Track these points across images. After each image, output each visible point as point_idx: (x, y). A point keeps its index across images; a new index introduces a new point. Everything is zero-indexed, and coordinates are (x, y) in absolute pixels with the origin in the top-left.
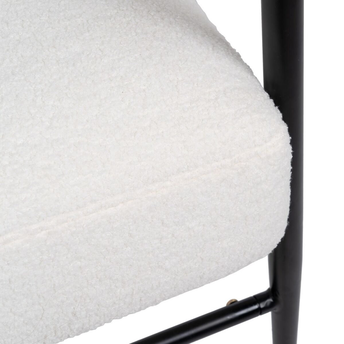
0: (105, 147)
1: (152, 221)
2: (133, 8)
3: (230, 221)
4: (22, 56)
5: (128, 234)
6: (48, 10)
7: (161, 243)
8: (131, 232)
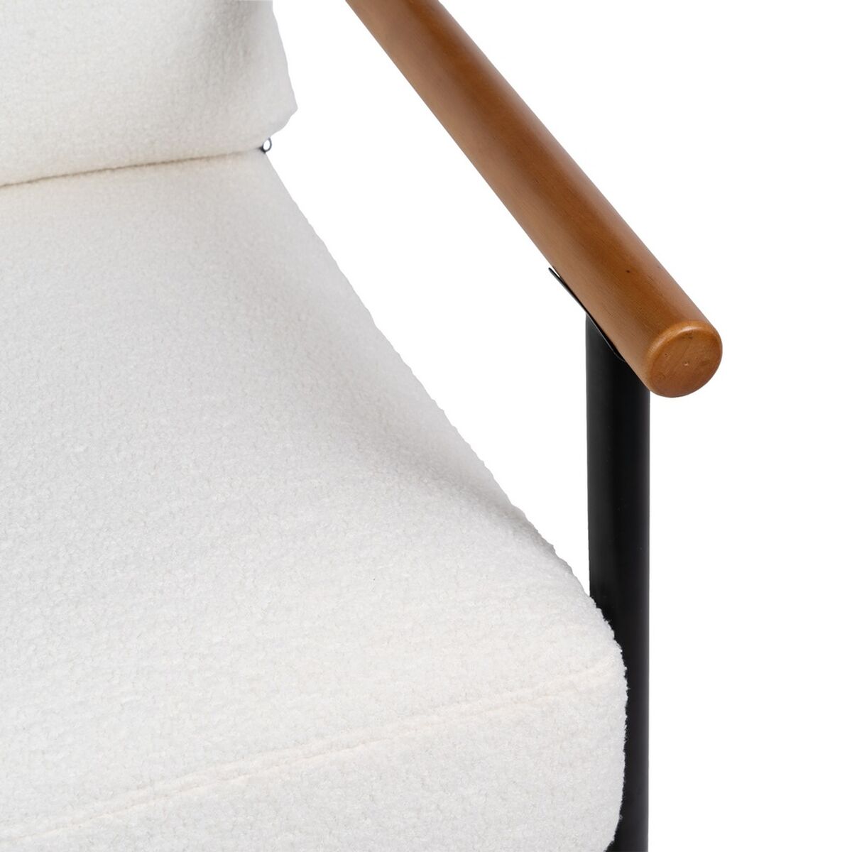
0: (344, 655)
1: (407, 778)
2: (397, 471)
3: (527, 793)
4: (228, 525)
5: (368, 796)
6: (270, 466)
7: (418, 818)
8: (373, 793)
